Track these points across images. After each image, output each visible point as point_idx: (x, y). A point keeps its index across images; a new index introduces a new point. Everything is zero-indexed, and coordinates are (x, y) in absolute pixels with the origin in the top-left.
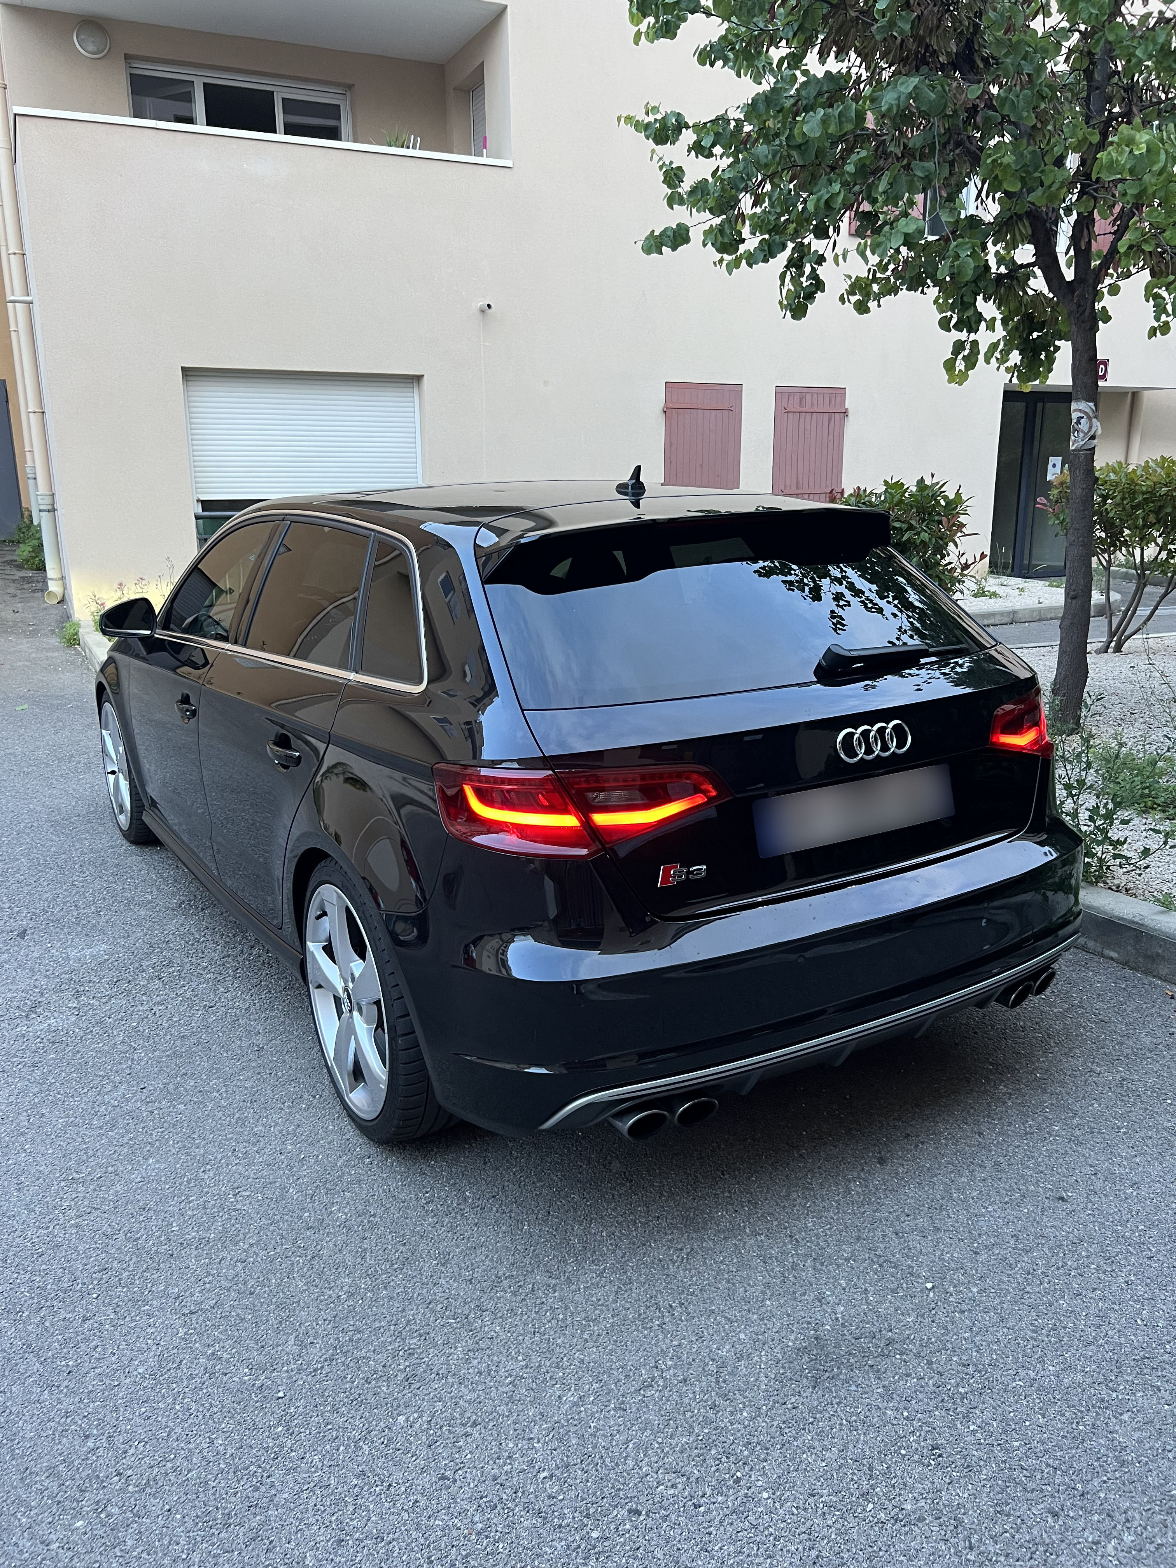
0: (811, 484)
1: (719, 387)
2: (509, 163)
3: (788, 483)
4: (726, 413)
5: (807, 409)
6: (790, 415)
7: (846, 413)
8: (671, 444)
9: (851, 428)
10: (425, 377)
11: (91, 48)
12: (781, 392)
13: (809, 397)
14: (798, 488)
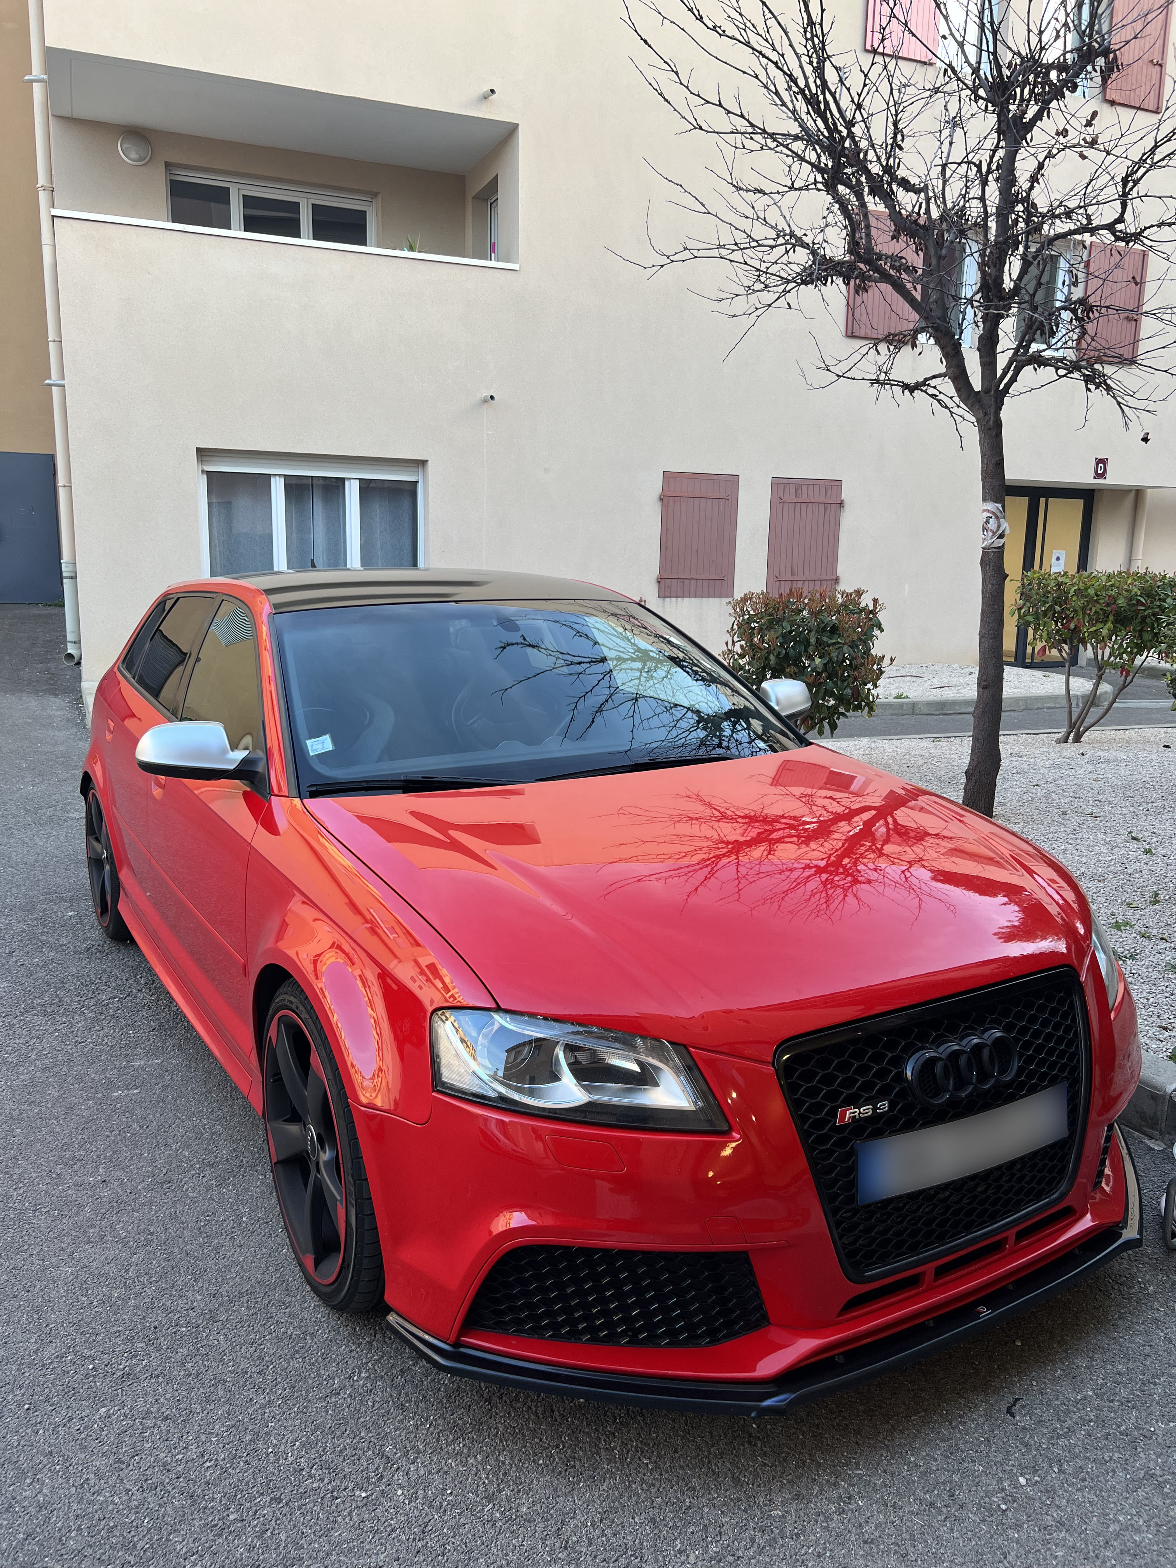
0: (806, 572)
1: (715, 477)
2: (515, 266)
3: (783, 570)
4: (722, 502)
5: (804, 498)
6: (786, 505)
7: (841, 504)
8: (667, 530)
9: (848, 520)
10: (429, 462)
11: (134, 155)
12: (778, 483)
13: (805, 488)
14: (792, 575)
